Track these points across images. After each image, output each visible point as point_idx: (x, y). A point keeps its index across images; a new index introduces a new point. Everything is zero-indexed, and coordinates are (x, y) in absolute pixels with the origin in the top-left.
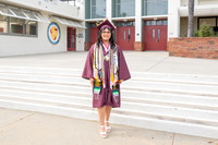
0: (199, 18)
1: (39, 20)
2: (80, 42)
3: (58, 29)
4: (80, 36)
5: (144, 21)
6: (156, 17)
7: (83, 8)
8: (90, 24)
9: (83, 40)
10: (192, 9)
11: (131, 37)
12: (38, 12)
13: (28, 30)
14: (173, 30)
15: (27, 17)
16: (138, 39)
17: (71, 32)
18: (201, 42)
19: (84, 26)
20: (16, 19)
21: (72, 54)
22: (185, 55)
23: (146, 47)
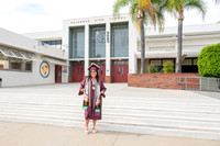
0: (151, 59)
1: (33, 59)
2: (65, 76)
4: (65, 71)
5: (112, 61)
6: (120, 58)
7: (67, 50)
8: (72, 63)
9: (67, 74)
10: (143, 54)
11: (103, 72)
12: (33, 53)
13: (24, 66)
14: (132, 69)
15: (24, 57)
16: (108, 74)
17: (58, 69)
18: (149, 77)
19: (68, 64)
20: (14, 59)
21: (58, 85)
23: (113, 80)
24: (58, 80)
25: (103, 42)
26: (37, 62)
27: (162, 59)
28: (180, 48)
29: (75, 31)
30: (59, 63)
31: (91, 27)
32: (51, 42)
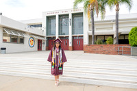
0: (97, 36)
1: (25, 36)
2: (44, 47)
3: (34, 40)
4: (44, 43)
5: (73, 37)
6: (78, 35)
7: (45, 31)
8: (48, 38)
9: (45, 45)
10: (93, 32)
11: (67, 44)
12: (25, 32)
13: (19, 40)
14: (86, 42)
15: (19, 35)
16: (70, 45)
17: (40, 42)
19: (45, 39)
20: (13, 36)
21: (40, 52)
22: (91, 52)
23: (74, 49)
24: (39, 48)
25: (67, 25)
26: (27, 37)
27: (104, 36)
28: (117, 29)
29: (50, 19)
30: (40, 38)
31: (60, 16)
32: (35, 26)
